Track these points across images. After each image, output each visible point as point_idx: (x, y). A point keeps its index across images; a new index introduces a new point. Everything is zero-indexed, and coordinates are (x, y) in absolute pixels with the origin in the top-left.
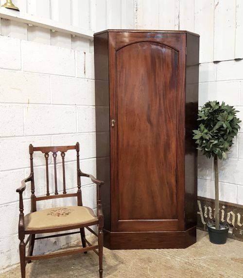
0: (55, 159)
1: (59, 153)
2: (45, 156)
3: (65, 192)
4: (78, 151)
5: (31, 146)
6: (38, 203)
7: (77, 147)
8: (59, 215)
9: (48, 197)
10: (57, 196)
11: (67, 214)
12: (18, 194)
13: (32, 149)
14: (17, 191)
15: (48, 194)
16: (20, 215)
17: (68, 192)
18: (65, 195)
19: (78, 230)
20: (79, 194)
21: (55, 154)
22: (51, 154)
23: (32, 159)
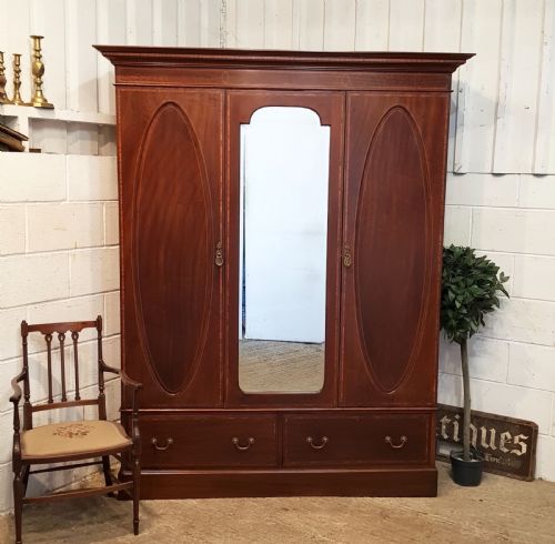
0: (62, 343)
1: (68, 334)
2: (46, 339)
3: (78, 397)
4: (100, 331)
5: (24, 324)
6: (35, 415)
7: (98, 324)
8: (71, 435)
9: (51, 405)
10: (64, 402)
11: (84, 434)
12: (12, 404)
13: (26, 329)
14: (11, 400)
15: (51, 400)
16: (15, 436)
17: (83, 398)
18: (78, 401)
19: (101, 459)
20: (100, 402)
21: (62, 335)
22: (55, 335)
23: (25, 346)
